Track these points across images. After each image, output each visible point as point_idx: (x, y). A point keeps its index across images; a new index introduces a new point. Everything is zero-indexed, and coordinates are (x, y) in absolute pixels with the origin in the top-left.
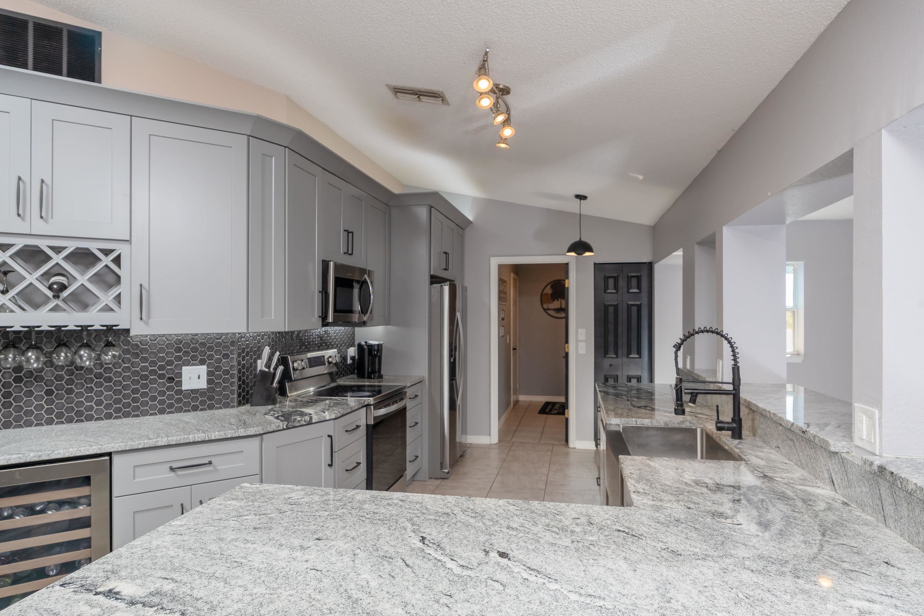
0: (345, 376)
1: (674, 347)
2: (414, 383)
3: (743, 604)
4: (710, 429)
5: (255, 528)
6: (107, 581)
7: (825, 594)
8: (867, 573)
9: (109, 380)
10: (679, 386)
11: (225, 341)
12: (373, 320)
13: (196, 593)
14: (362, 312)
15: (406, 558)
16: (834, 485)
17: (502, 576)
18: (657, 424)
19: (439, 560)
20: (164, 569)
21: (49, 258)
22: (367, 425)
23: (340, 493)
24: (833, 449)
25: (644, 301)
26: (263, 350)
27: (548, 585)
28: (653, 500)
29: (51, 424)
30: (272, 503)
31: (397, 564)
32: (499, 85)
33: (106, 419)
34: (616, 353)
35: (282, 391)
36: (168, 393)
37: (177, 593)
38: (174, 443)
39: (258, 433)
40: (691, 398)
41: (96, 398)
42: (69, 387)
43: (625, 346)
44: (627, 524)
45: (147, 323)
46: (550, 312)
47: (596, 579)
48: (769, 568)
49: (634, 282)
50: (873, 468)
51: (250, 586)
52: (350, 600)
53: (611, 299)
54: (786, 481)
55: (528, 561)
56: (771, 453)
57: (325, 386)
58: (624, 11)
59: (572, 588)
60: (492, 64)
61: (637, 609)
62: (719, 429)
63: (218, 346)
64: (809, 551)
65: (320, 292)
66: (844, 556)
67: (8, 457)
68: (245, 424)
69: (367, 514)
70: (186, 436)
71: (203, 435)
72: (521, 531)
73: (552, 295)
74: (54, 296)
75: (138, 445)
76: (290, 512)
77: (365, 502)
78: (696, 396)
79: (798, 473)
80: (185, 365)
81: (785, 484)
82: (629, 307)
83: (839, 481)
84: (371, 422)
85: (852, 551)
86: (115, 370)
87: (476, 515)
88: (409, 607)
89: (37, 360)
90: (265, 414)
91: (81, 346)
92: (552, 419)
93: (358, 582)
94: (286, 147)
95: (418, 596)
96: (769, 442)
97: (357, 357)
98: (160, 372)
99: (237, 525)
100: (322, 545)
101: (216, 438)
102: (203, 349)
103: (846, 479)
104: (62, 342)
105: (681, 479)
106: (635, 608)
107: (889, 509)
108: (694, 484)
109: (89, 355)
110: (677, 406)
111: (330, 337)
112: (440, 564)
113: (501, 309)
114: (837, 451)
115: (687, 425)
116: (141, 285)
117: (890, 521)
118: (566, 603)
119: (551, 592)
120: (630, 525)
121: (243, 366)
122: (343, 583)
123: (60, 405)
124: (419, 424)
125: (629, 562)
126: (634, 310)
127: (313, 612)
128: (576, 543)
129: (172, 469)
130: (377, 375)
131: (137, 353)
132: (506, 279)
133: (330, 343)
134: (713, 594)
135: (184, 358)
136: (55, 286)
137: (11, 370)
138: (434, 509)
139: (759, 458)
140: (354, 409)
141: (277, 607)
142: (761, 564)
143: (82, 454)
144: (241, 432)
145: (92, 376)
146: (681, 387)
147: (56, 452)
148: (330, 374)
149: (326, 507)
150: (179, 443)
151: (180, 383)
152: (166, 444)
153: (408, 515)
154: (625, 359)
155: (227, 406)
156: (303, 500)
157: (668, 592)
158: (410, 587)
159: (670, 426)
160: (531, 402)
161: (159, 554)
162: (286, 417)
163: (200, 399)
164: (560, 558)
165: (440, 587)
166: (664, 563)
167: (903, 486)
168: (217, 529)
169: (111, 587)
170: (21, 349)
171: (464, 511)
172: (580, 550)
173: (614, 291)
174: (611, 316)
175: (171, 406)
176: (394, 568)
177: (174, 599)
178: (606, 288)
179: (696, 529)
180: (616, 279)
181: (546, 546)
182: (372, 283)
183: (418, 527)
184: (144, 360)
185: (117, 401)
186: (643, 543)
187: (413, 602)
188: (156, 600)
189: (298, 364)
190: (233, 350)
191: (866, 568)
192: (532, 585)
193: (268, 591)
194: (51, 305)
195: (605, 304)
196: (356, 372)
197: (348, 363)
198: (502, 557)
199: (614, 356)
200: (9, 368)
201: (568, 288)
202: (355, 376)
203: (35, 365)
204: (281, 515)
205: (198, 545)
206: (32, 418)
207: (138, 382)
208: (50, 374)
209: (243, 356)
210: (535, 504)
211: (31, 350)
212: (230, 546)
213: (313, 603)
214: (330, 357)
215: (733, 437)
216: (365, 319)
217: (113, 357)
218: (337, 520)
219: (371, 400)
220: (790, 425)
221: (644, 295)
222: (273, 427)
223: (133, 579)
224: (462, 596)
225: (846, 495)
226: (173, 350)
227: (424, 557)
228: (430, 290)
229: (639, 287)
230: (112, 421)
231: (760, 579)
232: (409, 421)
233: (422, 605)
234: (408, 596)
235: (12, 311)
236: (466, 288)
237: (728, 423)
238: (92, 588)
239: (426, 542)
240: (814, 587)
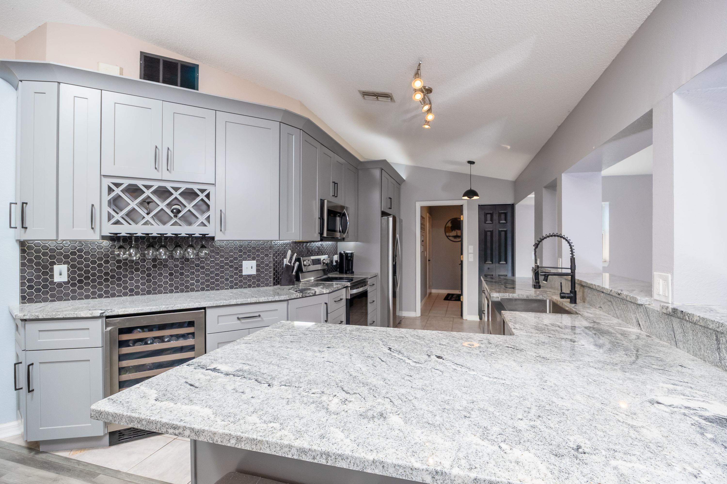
0: (332, 272)
1: (534, 246)
2: (372, 276)
3: (592, 384)
4: (556, 299)
5: (291, 342)
6: (212, 364)
7: (644, 380)
8: (669, 370)
9: (203, 268)
10: (537, 271)
11: (266, 246)
12: (348, 237)
13: (262, 371)
14: (343, 232)
15: (382, 358)
16: (640, 326)
17: (441, 367)
18: (521, 297)
19: (401, 359)
20: (243, 359)
21: (172, 194)
22: (347, 299)
23: (337, 326)
24: (639, 302)
25: (509, 228)
26: (287, 253)
27: (468, 372)
28: (527, 333)
29: (172, 293)
30: (299, 330)
31: (377, 360)
32: (426, 87)
33: (202, 291)
34: (492, 261)
35: (298, 279)
36: (235, 277)
37: (251, 370)
38: (240, 303)
39: (286, 299)
40: (544, 278)
41: (196, 278)
42: (182, 271)
43: (497, 256)
44: (513, 344)
45: (224, 233)
46: (450, 238)
47: (498, 370)
48: (606, 367)
49: (503, 216)
50: (668, 310)
51: (292, 369)
52: (352, 377)
53: (489, 227)
54: (608, 324)
55: (455, 360)
56: (596, 311)
57: (321, 277)
58: (505, 31)
59: (484, 374)
60: (423, 72)
61: (526, 385)
62: (562, 297)
63: (262, 249)
64: (630, 359)
65: (319, 218)
66: (653, 362)
67: (151, 307)
68: (278, 294)
69: (355, 336)
70: (246, 299)
71: (256, 299)
72: (448, 346)
73: (451, 227)
74: (174, 216)
75: (220, 303)
76: (310, 335)
77: (353, 331)
78: (548, 277)
79: (615, 321)
80: (244, 260)
81: (608, 326)
82: (500, 232)
83: (644, 322)
84: (349, 297)
85: (657, 360)
86: (206, 262)
87: (419, 338)
88: (387, 381)
89: (165, 254)
90: (289, 289)
91: (188, 246)
92: (452, 303)
93: (354, 368)
94: (300, 129)
95: (391, 375)
96: (594, 305)
97: (339, 261)
98: (231, 264)
99: (281, 340)
100: (331, 350)
101: (263, 301)
102: (254, 251)
103: (649, 321)
104: (178, 245)
105: (542, 322)
106: (525, 385)
107: (679, 337)
108: (551, 325)
109: (193, 252)
110: (536, 283)
111: (324, 248)
112: (402, 361)
113: (422, 235)
114: (642, 304)
115: (540, 297)
116: (221, 211)
117: (680, 344)
118: (481, 381)
119: (471, 376)
120: (515, 344)
121: (276, 262)
122: (346, 369)
123: (177, 282)
124: (375, 302)
125: (517, 362)
126: (503, 234)
127: (331, 382)
128: (483, 352)
129: (238, 319)
130: (351, 271)
131: (218, 252)
132: (425, 217)
133: (324, 252)
134: (572, 379)
135: (244, 256)
136: (175, 211)
137: (151, 261)
138: (394, 334)
139: (589, 313)
140: (339, 288)
141: (309, 379)
142: (600, 365)
143: (190, 308)
144: (276, 298)
145: (194, 265)
146: (538, 271)
147: (176, 306)
148: (324, 270)
149: (331, 333)
150: (242, 303)
151: (241, 271)
152: (235, 303)
153: (379, 337)
154: (497, 265)
155: (267, 285)
156: (317, 329)
157: (544, 377)
158: (386, 371)
159: (530, 298)
160: (439, 294)
161: (239, 353)
162: (302, 291)
163: (253, 281)
164: (474, 360)
165: (404, 372)
166: (539, 363)
167: (690, 319)
168: (270, 341)
169: (214, 367)
170: (156, 248)
171: (412, 336)
172: (486, 356)
173: (491, 222)
174: (489, 238)
175: (236, 284)
176: (375, 362)
177: (250, 373)
178: (486, 220)
179: (556, 347)
180: (492, 215)
181: (465, 354)
182: (348, 214)
183: (386, 343)
184: (222, 256)
185: (207, 281)
186: (524, 353)
187: (389, 378)
188: (240, 373)
189: (307, 262)
190: (271, 252)
191: (668, 368)
192: (459, 372)
193: (303, 371)
194: (172, 222)
195: (485, 231)
196: (338, 270)
197: (334, 264)
198: (439, 358)
199: (491, 263)
200: (150, 259)
201: (462, 221)
202: (338, 273)
203: (164, 257)
204: (305, 336)
205: (260, 349)
206: (162, 289)
207: (218, 269)
208: (171, 264)
209: (276, 256)
210: (454, 333)
211: (162, 248)
212: (279, 350)
213: (330, 377)
214: (324, 259)
215: (571, 302)
216: (344, 236)
217: (205, 254)
218: (338, 339)
219: (349, 284)
220: (609, 291)
221: (509, 224)
222: (294, 296)
223: (226, 363)
224: (417, 376)
225: (648, 332)
226: (237, 251)
227: (392, 357)
228: (381, 220)
229: (506, 220)
230: (204, 292)
231: (601, 372)
232: (369, 300)
233: (394, 380)
234: (385, 375)
235: (152, 225)
236: (402, 220)
237: (568, 294)
238: (204, 367)
239: (392, 350)
240: (637, 377)
